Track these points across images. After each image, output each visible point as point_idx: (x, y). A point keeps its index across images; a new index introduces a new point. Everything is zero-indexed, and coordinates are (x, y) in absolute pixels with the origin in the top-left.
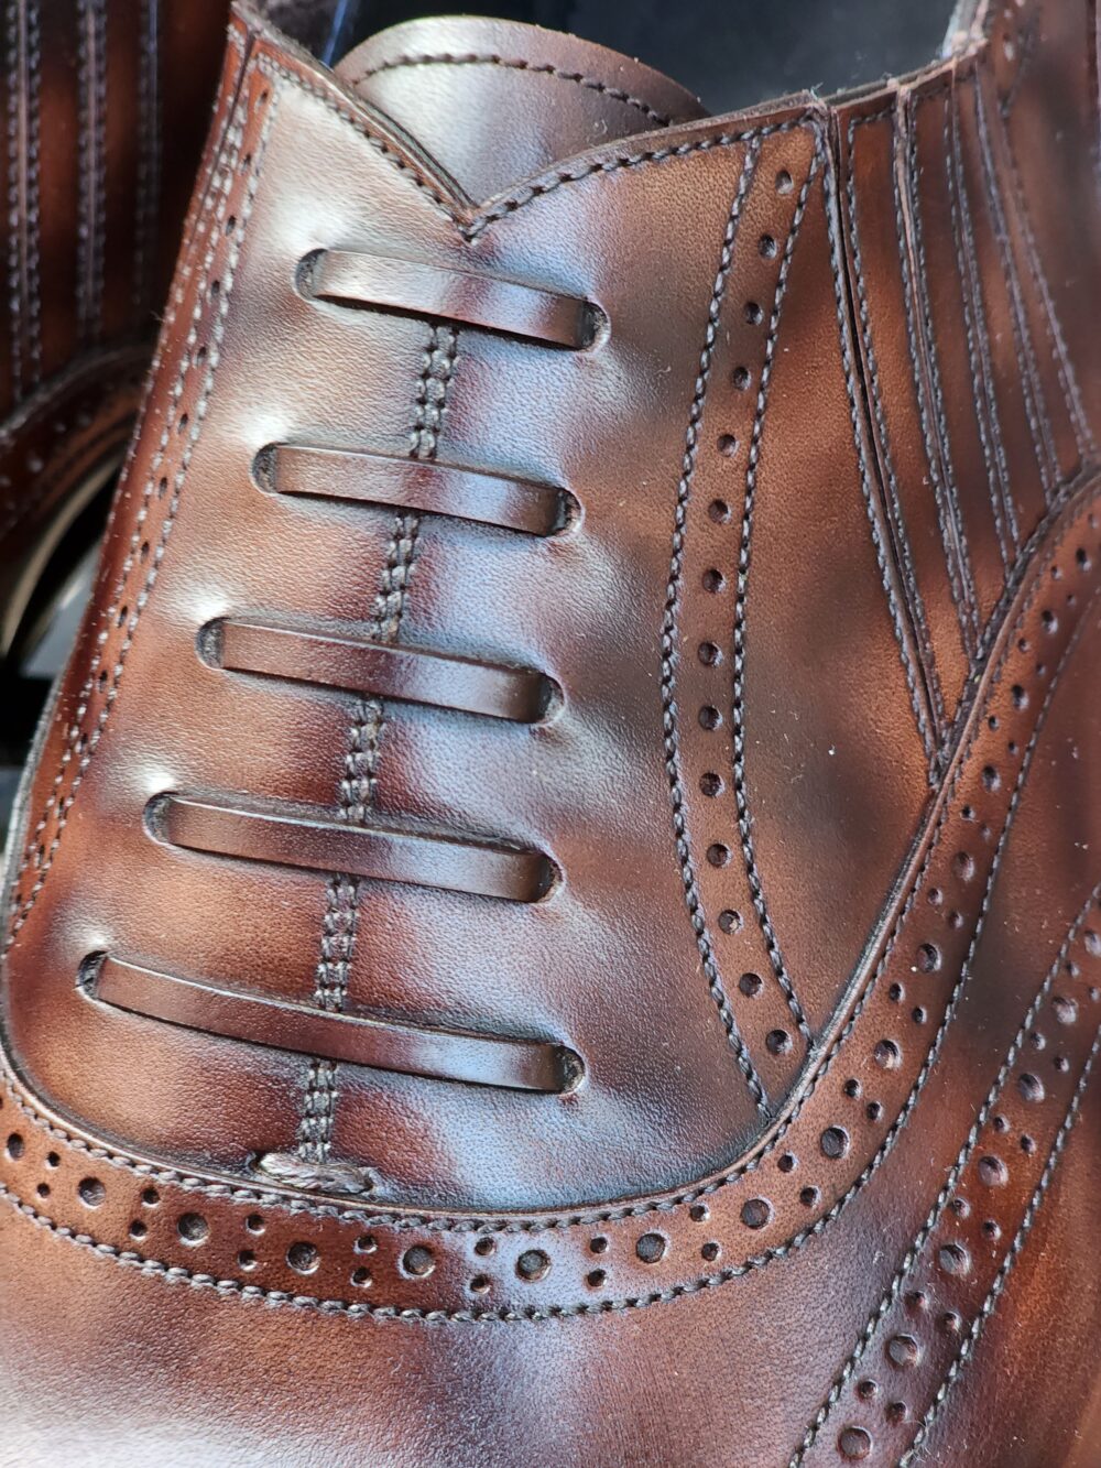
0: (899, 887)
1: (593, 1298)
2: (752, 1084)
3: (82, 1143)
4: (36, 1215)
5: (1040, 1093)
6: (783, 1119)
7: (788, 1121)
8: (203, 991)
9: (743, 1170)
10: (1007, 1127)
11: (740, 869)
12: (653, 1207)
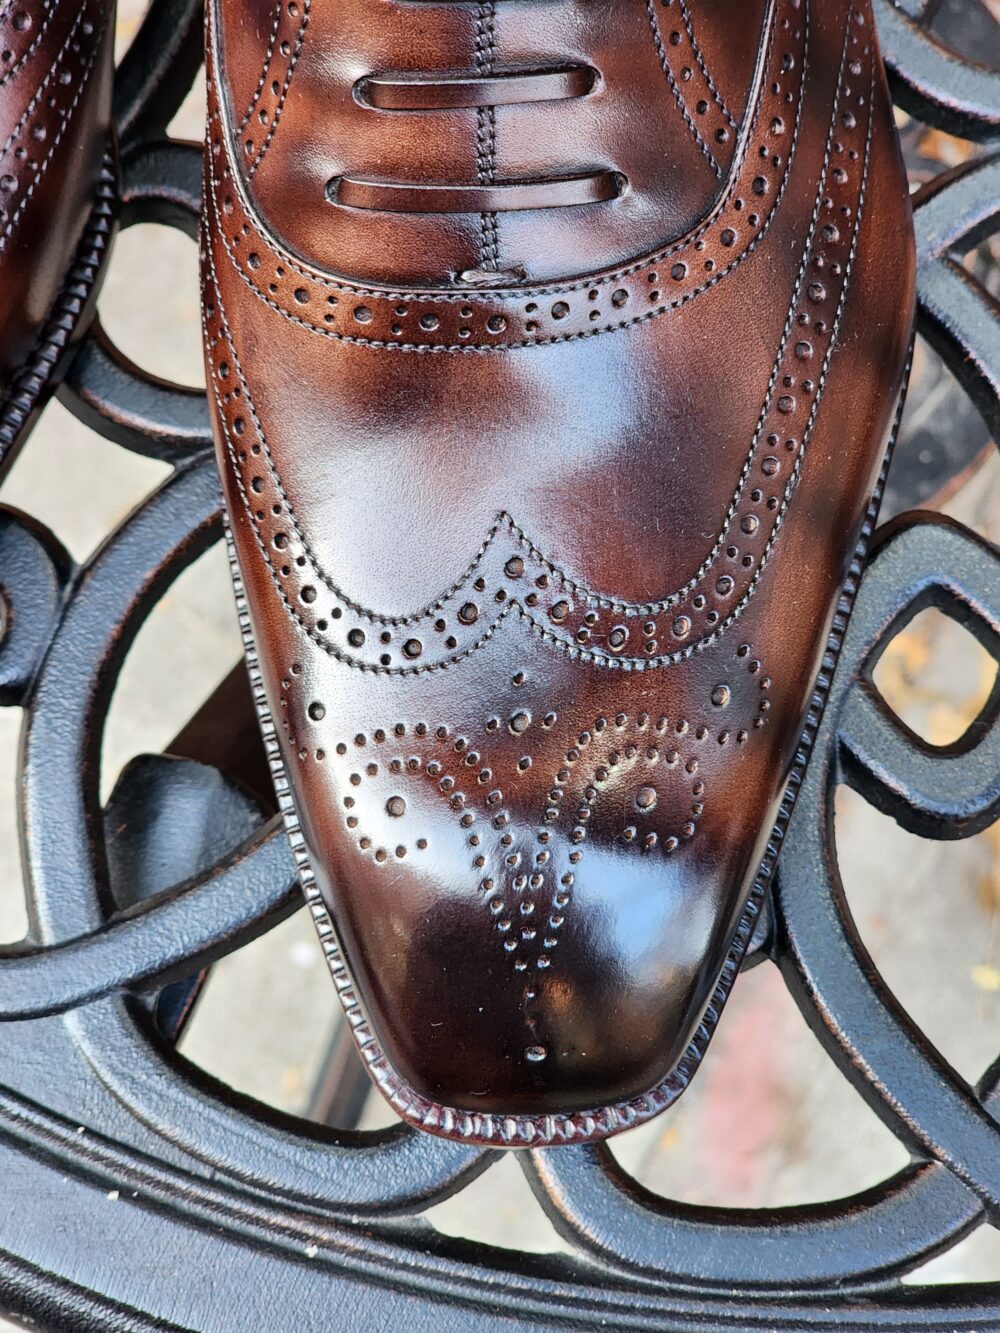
0: (766, 25)
1: (654, 309)
2: (712, 164)
3: (350, 288)
4: (327, 333)
5: (853, 123)
6: (732, 180)
7: (735, 181)
8: (413, 189)
9: (717, 215)
10: (841, 149)
11: (687, 42)
12: (675, 249)
